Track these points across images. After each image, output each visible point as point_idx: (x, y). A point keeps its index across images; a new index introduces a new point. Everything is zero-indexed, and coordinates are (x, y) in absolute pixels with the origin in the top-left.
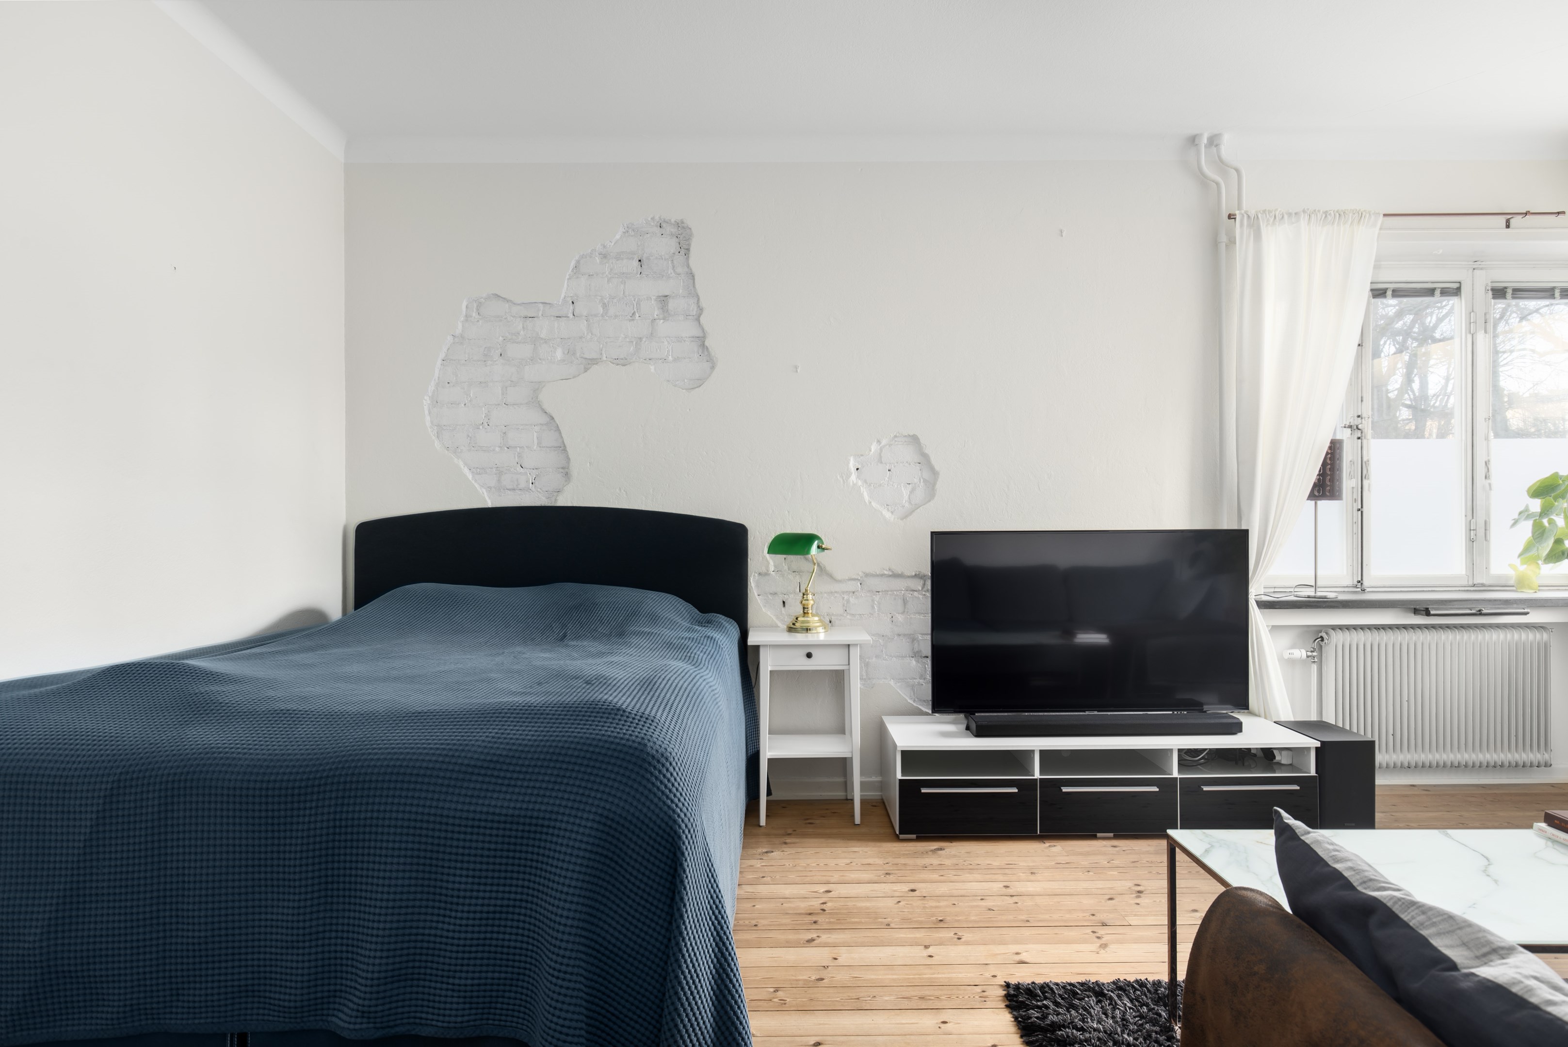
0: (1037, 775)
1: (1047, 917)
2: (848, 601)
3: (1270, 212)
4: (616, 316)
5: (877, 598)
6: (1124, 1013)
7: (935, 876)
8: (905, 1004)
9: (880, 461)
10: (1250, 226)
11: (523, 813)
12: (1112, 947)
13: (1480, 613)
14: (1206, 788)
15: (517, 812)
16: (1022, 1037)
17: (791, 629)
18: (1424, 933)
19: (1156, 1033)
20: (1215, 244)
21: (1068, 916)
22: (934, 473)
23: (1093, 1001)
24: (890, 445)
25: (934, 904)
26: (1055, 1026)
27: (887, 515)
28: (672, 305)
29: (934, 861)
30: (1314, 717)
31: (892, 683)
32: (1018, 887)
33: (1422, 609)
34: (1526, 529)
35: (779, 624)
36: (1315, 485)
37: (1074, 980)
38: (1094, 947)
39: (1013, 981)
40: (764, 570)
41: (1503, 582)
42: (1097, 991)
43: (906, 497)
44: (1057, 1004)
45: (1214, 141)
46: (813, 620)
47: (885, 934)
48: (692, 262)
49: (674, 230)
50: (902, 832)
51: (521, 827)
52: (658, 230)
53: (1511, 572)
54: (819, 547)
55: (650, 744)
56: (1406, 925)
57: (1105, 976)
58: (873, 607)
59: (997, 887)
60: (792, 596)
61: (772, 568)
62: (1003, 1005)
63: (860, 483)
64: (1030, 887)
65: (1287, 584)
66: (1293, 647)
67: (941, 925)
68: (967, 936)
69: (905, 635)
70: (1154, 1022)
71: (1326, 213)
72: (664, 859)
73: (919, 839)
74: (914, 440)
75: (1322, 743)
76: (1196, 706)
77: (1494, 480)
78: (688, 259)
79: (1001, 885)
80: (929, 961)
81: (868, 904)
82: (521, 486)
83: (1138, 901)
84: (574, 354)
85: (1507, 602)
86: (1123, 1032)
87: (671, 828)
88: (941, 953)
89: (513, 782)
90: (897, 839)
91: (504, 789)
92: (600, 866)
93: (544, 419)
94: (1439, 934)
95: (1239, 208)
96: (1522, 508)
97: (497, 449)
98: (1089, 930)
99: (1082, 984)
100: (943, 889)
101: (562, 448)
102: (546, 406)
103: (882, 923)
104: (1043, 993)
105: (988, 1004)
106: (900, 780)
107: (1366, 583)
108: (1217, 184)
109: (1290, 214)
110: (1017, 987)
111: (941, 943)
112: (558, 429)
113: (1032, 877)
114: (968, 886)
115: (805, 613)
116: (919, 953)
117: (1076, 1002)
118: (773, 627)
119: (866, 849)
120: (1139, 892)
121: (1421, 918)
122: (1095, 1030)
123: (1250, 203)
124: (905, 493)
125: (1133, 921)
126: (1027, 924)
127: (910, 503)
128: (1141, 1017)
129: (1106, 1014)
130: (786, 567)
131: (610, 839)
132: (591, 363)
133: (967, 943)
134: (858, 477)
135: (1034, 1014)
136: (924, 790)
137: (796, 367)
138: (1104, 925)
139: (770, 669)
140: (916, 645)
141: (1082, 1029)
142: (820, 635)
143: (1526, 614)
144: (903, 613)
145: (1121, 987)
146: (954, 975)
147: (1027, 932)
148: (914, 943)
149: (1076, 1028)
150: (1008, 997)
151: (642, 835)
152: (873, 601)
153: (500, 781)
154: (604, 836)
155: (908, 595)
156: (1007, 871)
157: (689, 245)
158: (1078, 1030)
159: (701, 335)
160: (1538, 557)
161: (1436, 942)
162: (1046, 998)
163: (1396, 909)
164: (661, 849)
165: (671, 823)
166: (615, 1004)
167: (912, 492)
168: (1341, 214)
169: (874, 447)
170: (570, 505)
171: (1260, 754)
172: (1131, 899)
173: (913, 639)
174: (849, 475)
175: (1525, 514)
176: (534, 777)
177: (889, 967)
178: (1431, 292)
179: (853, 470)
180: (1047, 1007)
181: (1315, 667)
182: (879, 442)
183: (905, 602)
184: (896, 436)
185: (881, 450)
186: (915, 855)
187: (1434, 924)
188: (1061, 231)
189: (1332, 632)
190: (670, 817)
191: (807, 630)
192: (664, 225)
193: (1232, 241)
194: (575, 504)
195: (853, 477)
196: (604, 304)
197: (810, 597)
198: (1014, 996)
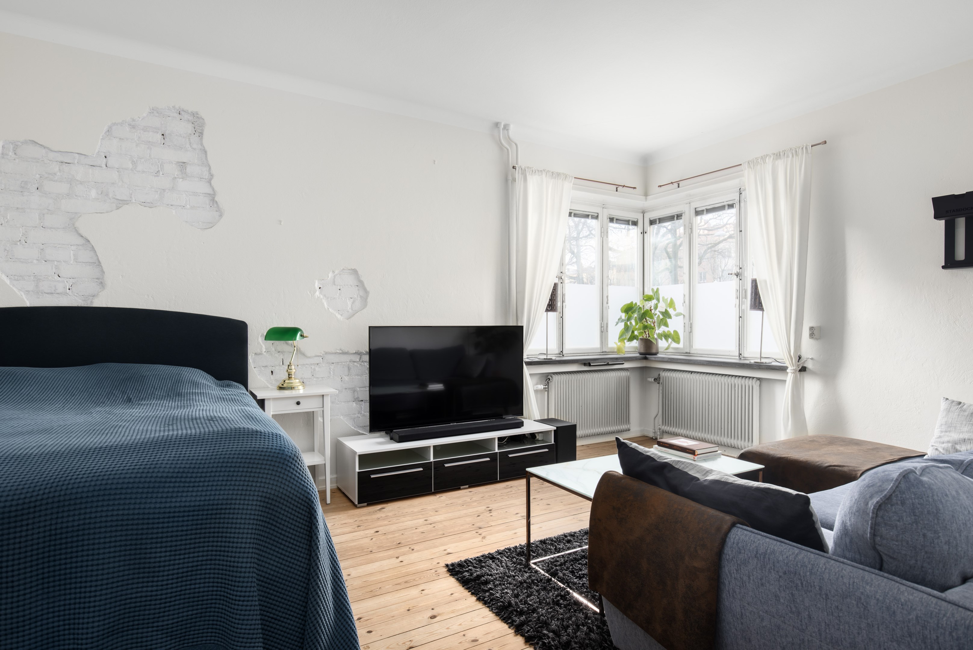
0: (432, 460)
1: (452, 530)
2: (314, 370)
3: (530, 168)
4: (143, 172)
5: (332, 367)
6: (506, 564)
7: (386, 522)
8: (398, 587)
9: (334, 283)
10: (522, 174)
11: (206, 503)
12: (488, 537)
13: (608, 364)
14: (510, 456)
15: (202, 503)
16: (463, 586)
17: (281, 388)
18: (685, 470)
19: (523, 568)
20: (506, 180)
21: (462, 528)
22: (366, 292)
23: (491, 561)
24: (340, 274)
25: (392, 536)
26: (479, 577)
27: (339, 316)
28: (189, 169)
29: (379, 515)
30: (546, 418)
31: (342, 417)
32: (432, 519)
33: (587, 363)
34: (622, 326)
35: (269, 386)
36: (548, 305)
37: (479, 555)
38: (480, 538)
39: (449, 563)
40: (258, 351)
41: (612, 351)
42: (491, 557)
43: (350, 306)
44: (474, 567)
45: (506, 127)
46: (296, 382)
47: (372, 556)
48: (205, 141)
49: (191, 118)
50: (359, 503)
51: (205, 512)
52: (176, 115)
53: (615, 346)
54: (301, 336)
55: (286, 450)
56: (678, 469)
57: (492, 550)
58: (330, 373)
59: (421, 521)
60: (277, 367)
61: (264, 350)
62: (448, 575)
63: (322, 297)
64: (438, 518)
65: (533, 354)
66: (537, 384)
67: (400, 545)
68: (416, 547)
69: (349, 389)
70: (520, 564)
71: (552, 172)
72: (302, 517)
73: (369, 505)
74: (355, 272)
75: (557, 427)
76: (499, 416)
77: (609, 304)
78: (201, 139)
79: (423, 520)
80: (402, 564)
81: (355, 544)
82: (57, 291)
83: (491, 514)
84: (107, 195)
85: (617, 359)
86: (509, 572)
87: (307, 497)
88: (407, 559)
89: (197, 484)
90: (356, 507)
91: (191, 489)
92: (262, 528)
93: (80, 241)
94: (690, 470)
95: (517, 164)
96: (619, 317)
97: (35, 261)
98: (474, 532)
99: (482, 556)
100: (393, 528)
101: (98, 264)
102: (82, 232)
103: (367, 551)
104: (467, 564)
105: (441, 577)
106: (358, 472)
107: (564, 353)
108: (508, 150)
109: (538, 171)
110: (453, 565)
111: (404, 554)
112: (93, 249)
113: (437, 513)
114: (406, 523)
115: (290, 378)
116: (394, 562)
117: (483, 564)
118: (266, 388)
119: (340, 516)
120: (490, 510)
121: (683, 466)
122: (497, 574)
123: (522, 163)
124: (349, 303)
125: (493, 524)
126: (443, 535)
127: (352, 309)
128: (514, 563)
129: (498, 566)
130: (273, 349)
131: (267, 510)
132: (121, 203)
133: (418, 551)
134: (321, 293)
135: (466, 574)
136: (372, 476)
137: (280, 222)
138: (480, 528)
139: (272, 413)
140: (356, 394)
141: (491, 575)
142: (301, 391)
143: (623, 364)
144: (348, 375)
145: (499, 553)
146: (418, 568)
147: (445, 540)
148: (390, 557)
149: (488, 575)
150: (449, 570)
151: (288, 504)
152: (330, 369)
153: (187, 485)
154: (264, 509)
155: (351, 364)
156: (423, 513)
157: (203, 130)
158: (490, 576)
159: (212, 193)
160: (625, 339)
161: (691, 473)
162: (469, 566)
163: (674, 465)
164: (301, 511)
165: (306, 495)
166: (274, 611)
167: (353, 303)
168: (559, 174)
169: (331, 275)
170: (104, 305)
171: (529, 437)
172: (488, 514)
173: (354, 391)
174: (315, 292)
175: (620, 320)
176: (212, 479)
177: (382, 572)
178: (587, 216)
179: (317, 288)
180: (471, 570)
181: (546, 393)
182: (333, 272)
183: (349, 369)
184: (344, 269)
185: (335, 277)
186: (369, 514)
187: (687, 467)
188: (434, 161)
189: (553, 376)
190: (305, 491)
191: (292, 388)
192: (182, 112)
193: (514, 180)
194: (109, 306)
195: (317, 293)
196: (133, 161)
197: (293, 367)
198: (453, 569)
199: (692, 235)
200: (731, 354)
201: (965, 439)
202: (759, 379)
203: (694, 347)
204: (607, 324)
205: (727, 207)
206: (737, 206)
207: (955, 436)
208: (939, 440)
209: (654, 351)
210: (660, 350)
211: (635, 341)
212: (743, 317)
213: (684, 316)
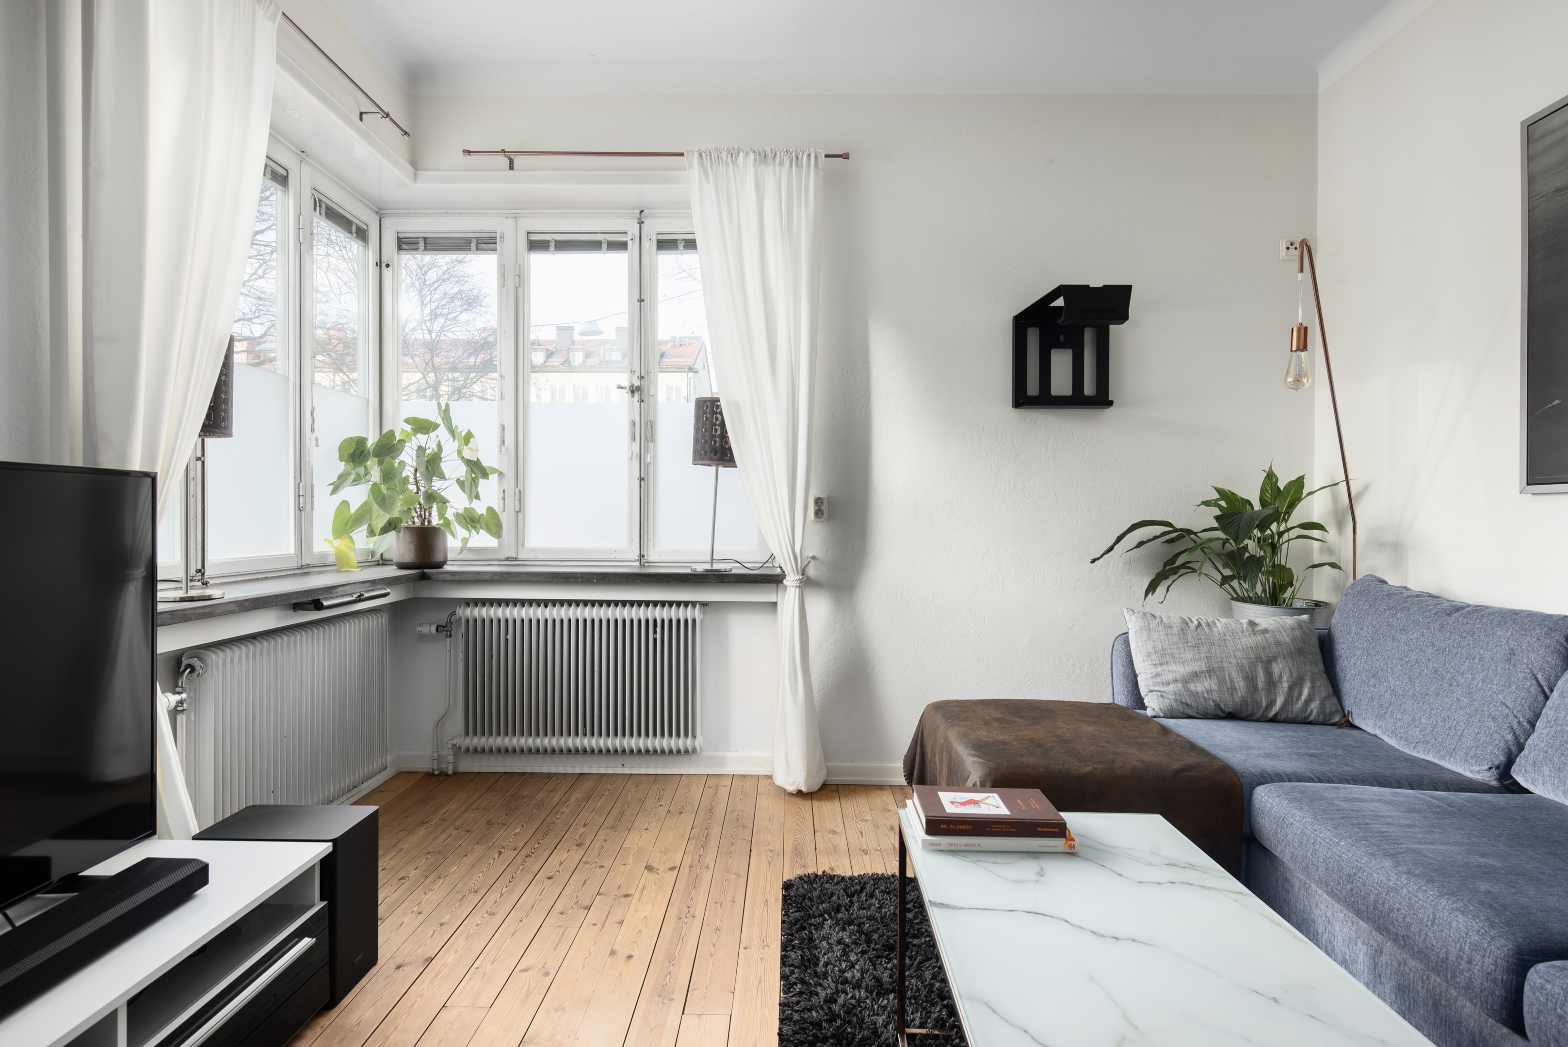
41: (322, 562)
96: (338, 472)
107: (208, 573)
199: (520, 290)
200: (620, 557)
201: (1196, 673)
202: (704, 604)
203: (526, 545)
204: (312, 487)
205: (604, 246)
206: (633, 246)
207: (1179, 670)
208: (1159, 679)
209: (439, 558)
210: (450, 556)
211: (392, 534)
212: (646, 479)
213: (501, 474)
